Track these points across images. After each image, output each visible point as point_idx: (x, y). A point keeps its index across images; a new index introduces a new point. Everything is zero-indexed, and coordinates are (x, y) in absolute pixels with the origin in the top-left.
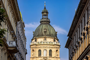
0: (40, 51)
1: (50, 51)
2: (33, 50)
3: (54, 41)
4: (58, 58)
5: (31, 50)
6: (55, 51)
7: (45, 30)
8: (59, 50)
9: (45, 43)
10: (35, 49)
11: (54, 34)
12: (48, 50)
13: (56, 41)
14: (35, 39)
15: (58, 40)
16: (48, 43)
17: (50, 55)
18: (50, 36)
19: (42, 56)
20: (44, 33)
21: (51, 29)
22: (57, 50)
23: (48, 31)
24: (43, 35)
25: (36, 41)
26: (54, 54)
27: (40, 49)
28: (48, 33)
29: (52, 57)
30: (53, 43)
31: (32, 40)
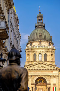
0: (35, 55)
1: (46, 55)
2: (28, 54)
3: (49, 45)
4: (53, 62)
5: (26, 54)
6: (50, 55)
7: (40, 35)
8: (54, 54)
9: (40, 47)
10: (30, 54)
11: (49, 38)
12: (43, 54)
13: (51, 45)
14: (30, 44)
15: (53, 44)
16: (43, 47)
17: (46, 59)
18: (45, 40)
19: (37, 60)
20: (39, 37)
21: (46, 33)
22: (52, 54)
23: (43, 35)
24: (38, 39)
25: (31, 45)
26: (49, 58)
27: (35, 53)
28: (43, 37)
29: (48, 61)
30: (48, 47)
31: (27, 44)
